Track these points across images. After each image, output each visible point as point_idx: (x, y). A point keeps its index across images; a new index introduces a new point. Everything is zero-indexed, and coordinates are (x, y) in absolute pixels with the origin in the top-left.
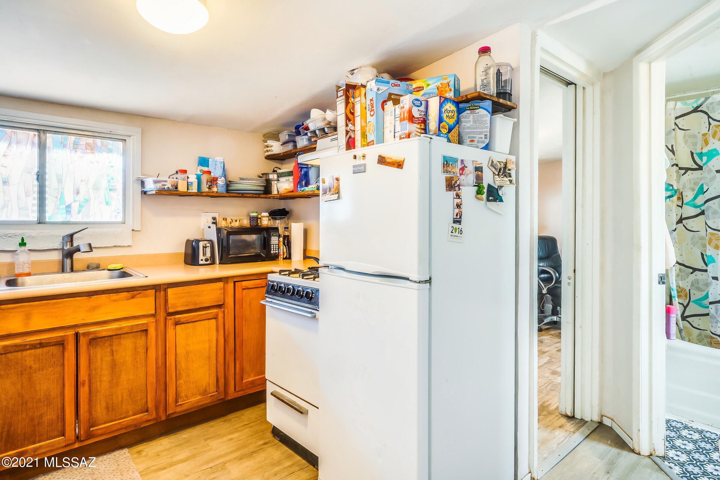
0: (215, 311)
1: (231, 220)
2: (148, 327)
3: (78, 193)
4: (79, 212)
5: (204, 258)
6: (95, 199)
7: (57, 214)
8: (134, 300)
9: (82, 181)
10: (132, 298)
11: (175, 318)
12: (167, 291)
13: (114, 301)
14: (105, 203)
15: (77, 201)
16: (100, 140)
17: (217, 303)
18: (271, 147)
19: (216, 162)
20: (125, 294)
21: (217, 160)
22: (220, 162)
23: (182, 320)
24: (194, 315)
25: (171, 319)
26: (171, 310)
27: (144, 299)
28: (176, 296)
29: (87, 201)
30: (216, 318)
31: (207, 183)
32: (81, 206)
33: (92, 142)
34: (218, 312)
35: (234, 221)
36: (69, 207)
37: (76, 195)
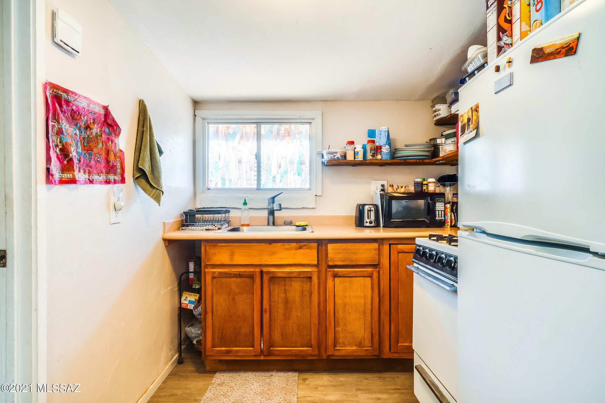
0: (370, 269)
1: (397, 187)
2: (311, 275)
3: (280, 167)
4: (280, 182)
5: (368, 221)
6: (291, 171)
7: (267, 183)
8: (301, 251)
9: (282, 158)
10: (300, 249)
11: (334, 271)
12: (327, 246)
13: (287, 249)
14: (297, 174)
15: (279, 173)
16: (293, 125)
17: (372, 263)
18: (439, 111)
19: (381, 131)
20: (294, 245)
21: (381, 130)
22: (384, 131)
23: (340, 274)
24: (350, 271)
25: (330, 271)
26: (330, 263)
27: (309, 250)
28: (335, 251)
29: (286, 172)
30: (371, 276)
31: (371, 151)
32: (282, 177)
33: (288, 127)
34: (373, 271)
35: (400, 187)
36: (274, 177)
37: (279, 168)
